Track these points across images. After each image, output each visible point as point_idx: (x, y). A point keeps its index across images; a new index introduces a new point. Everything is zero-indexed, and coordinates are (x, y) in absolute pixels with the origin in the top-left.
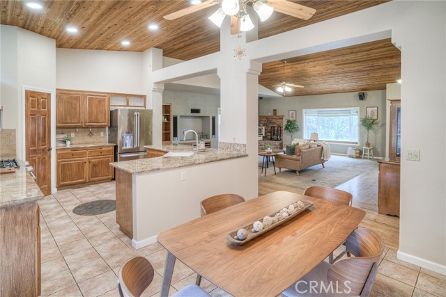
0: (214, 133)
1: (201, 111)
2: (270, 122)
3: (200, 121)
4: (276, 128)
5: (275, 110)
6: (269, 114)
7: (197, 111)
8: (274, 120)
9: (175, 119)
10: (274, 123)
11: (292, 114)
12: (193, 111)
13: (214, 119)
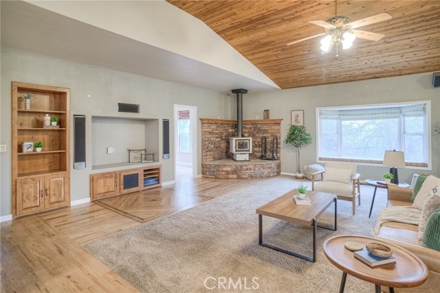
0: (166, 150)
1: (141, 109)
2: (259, 131)
3: (141, 128)
4: (269, 140)
5: (267, 111)
6: (257, 118)
7: (134, 108)
8: (265, 127)
9: (80, 123)
10: (265, 131)
11: (297, 116)
12: (124, 108)
13: (166, 124)
